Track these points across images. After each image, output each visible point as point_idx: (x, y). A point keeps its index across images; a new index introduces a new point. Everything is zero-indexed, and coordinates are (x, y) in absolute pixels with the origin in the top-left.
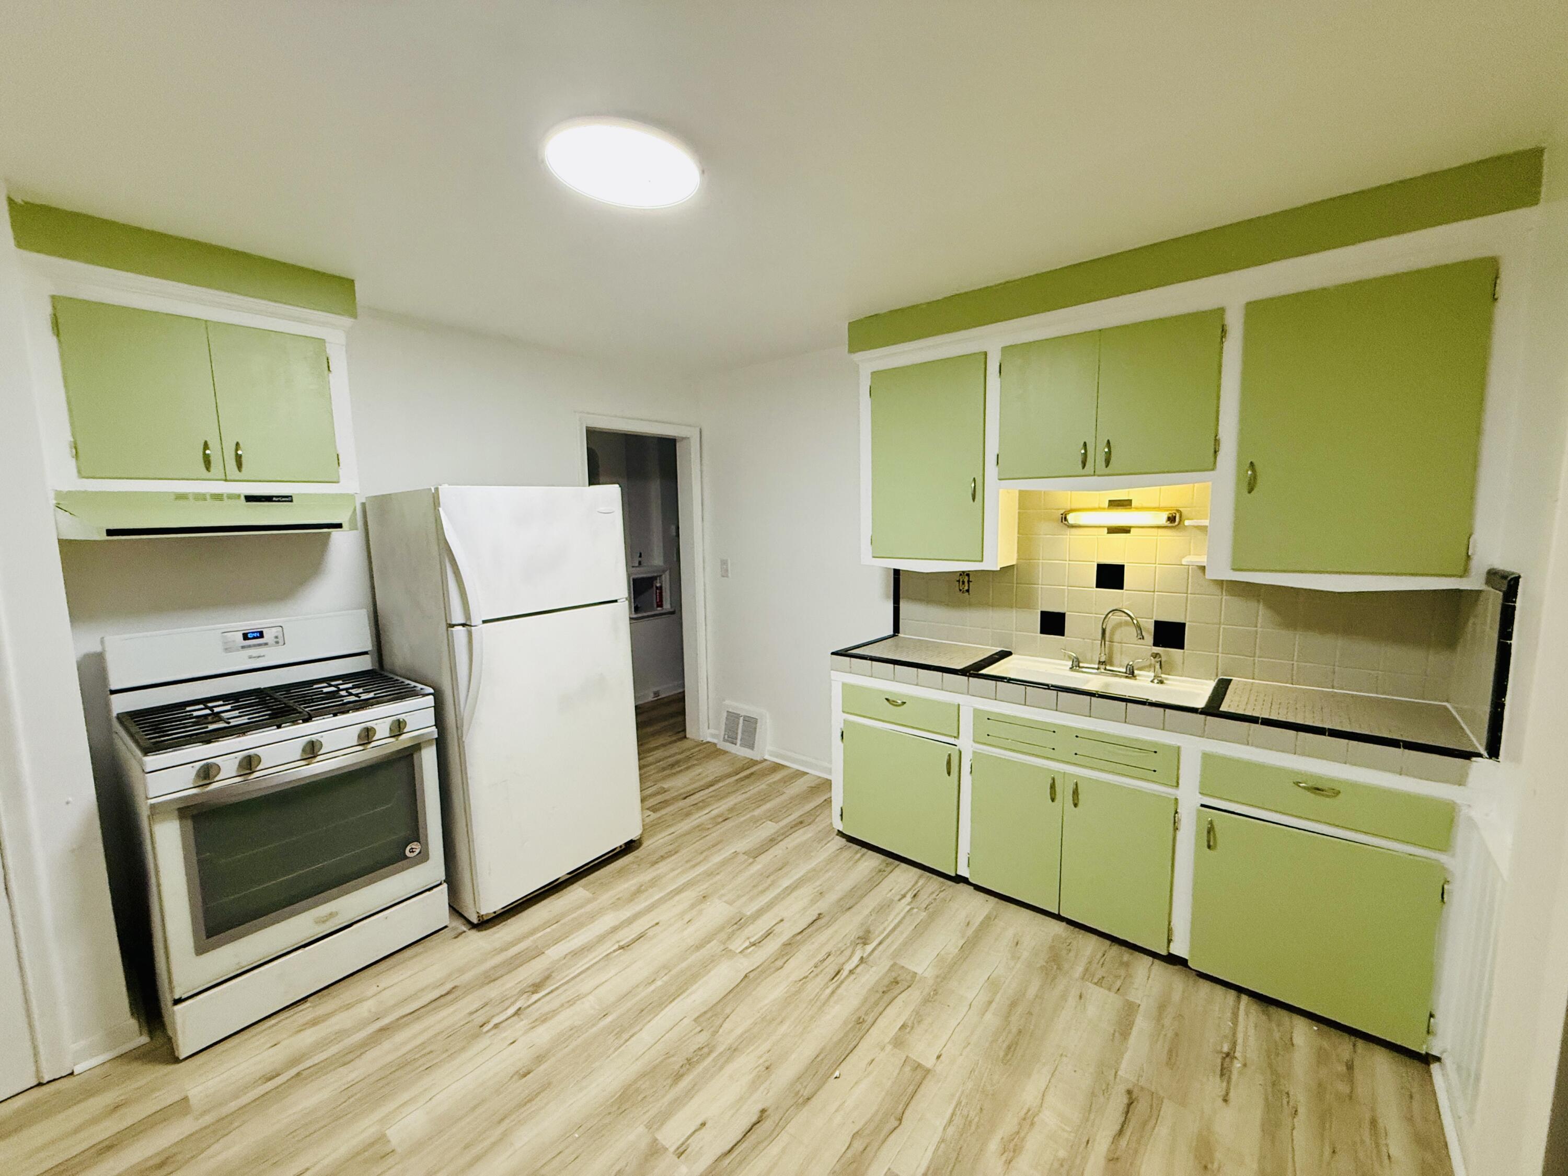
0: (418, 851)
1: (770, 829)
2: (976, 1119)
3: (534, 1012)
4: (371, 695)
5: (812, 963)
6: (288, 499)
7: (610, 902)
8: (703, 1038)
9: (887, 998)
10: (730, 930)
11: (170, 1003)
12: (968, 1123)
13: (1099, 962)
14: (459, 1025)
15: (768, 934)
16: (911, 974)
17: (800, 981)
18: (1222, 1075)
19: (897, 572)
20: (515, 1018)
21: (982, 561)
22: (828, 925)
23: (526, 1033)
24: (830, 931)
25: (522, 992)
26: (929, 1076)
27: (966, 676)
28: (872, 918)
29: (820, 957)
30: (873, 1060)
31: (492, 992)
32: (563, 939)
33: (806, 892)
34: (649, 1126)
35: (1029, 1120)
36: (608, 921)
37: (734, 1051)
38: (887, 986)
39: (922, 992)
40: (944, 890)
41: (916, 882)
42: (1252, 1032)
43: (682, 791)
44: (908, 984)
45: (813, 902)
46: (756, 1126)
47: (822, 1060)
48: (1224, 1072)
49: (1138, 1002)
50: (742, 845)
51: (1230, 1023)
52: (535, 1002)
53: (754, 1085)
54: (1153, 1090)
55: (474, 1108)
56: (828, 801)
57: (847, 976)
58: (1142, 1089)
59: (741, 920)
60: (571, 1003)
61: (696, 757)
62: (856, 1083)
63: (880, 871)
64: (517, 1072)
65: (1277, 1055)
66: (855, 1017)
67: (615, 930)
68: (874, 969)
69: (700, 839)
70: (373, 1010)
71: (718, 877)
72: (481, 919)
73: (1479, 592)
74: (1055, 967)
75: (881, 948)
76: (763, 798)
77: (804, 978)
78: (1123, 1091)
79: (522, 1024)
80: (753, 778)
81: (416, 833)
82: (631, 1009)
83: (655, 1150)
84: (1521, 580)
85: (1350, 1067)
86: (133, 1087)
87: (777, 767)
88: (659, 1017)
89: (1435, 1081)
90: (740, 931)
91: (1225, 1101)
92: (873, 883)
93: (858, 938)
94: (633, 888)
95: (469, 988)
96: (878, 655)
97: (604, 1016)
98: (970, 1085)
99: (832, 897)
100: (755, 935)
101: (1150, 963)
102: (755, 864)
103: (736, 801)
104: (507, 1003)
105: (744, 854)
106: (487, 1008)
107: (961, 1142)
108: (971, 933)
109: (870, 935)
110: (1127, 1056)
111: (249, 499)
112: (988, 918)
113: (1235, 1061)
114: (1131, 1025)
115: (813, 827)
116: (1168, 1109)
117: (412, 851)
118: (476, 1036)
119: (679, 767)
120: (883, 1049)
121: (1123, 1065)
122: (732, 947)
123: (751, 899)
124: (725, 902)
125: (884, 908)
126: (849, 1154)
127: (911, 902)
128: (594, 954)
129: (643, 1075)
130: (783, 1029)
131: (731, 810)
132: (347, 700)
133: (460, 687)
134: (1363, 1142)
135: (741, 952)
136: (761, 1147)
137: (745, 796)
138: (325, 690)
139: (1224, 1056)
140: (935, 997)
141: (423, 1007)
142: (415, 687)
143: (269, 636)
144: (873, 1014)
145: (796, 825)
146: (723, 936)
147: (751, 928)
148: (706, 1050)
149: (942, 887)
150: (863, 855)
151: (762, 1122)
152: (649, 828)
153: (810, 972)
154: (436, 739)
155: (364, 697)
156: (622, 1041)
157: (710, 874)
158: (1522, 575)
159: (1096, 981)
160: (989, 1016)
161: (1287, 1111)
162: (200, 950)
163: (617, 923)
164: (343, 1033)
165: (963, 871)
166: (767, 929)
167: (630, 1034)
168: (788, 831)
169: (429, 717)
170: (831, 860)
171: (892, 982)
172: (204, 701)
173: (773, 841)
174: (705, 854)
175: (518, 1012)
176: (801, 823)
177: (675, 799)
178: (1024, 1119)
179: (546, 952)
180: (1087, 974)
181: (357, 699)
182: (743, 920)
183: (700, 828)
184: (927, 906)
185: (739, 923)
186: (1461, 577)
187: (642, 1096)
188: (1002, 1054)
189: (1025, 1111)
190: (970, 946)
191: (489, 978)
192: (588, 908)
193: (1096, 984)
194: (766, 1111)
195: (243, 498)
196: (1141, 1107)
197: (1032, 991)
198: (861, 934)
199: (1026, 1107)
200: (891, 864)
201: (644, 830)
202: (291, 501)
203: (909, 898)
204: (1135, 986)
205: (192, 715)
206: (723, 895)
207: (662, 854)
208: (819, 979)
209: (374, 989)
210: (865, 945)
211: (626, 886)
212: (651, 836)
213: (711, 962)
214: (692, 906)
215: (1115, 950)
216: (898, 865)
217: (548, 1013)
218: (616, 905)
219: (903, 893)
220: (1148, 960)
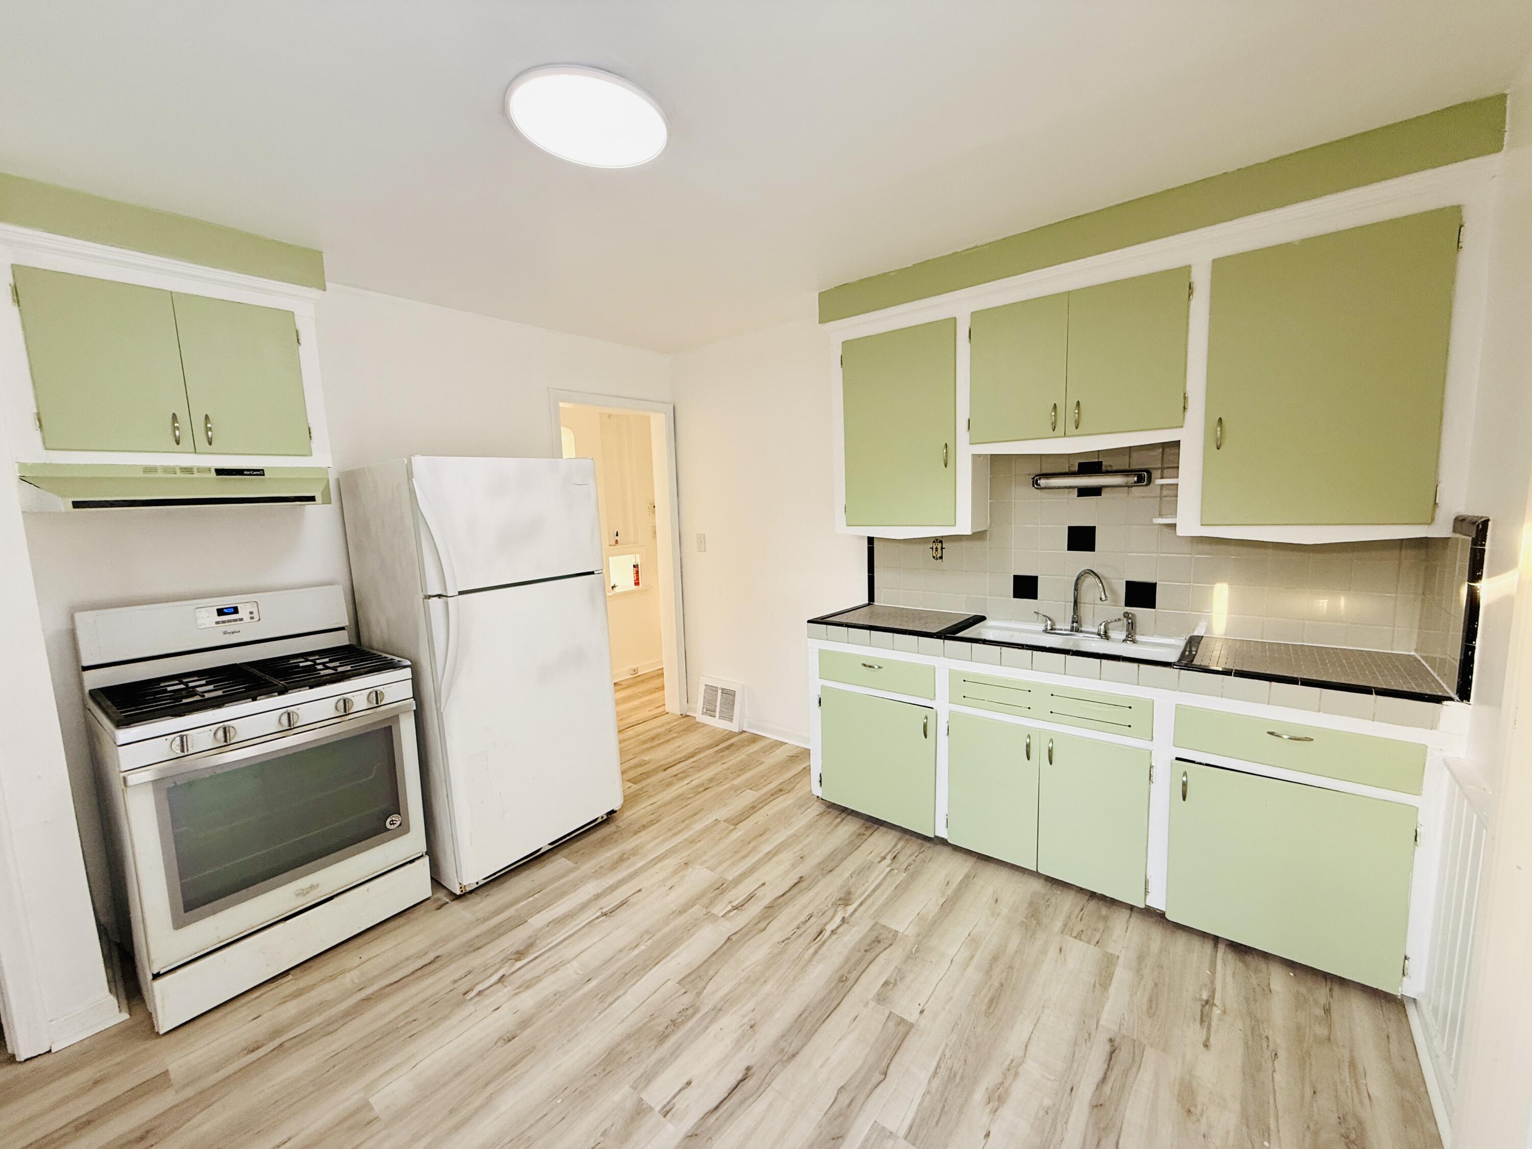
0: (398, 823)
1: (750, 796)
2: (961, 1071)
3: (517, 979)
4: (349, 668)
5: (795, 925)
6: (260, 472)
7: (593, 870)
8: (686, 1000)
9: (870, 956)
10: (712, 895)
11: (150, 977)
12: (952, 1077)
13: (1077, 917)
14: (444, 992)
15: (751, 897)
16: (892, 933)
17: (783, 942)
18: (1202, 1021)
19: (871, 540)
20: (499, 985)
21: (955, 525)
22: (808, 888)
23: (509, 1000)
24: (811, 894)
25: (507, 960)
26: (913, 1031)
27: (941, 639)
28: (854, 879)
29: (803, 918)
30: (857, 1017)
31: (475, 960)
32: (546, 908)
33: (787, 857)
34: (634, 1087)
35: (1013, 1070)
36: (591, 888)
37: (718, 1010)
38: (869, 945)
39: (904, 950)
40: (924, 851)
41: (895, 845)
42: (1229, 979)
43: (661, 763)
44: (890, 942)
45: (794, 866)
46: (742, 1083)
47: (806, 1017)
48: (1204, 1019)
49: (1117, 954)
50: (723, 813)
51: (1208, 972)
52: (520, 969)
53: (739, 1044)
54: (1135, 1038)
55: (459, 1074)
56: (807, 770)
57: (830, 936)
58: (1124, 1036)
59: (723, 885)
60: (555, 969)
61: (675, 730)
62: (840, 1040)
63: (859, 835)
64: (502, 1037)
65: (1255, 1001)
66: (838, 975)
67: (598, 897)
68: (856, 928)
69: (682, 808)
70: (356, 981)
71: (699, 845)
72: (464, 890)
73: (1446, 540)
74: (1034, 922)
75: (862, 908)
76: (742, 768)
77: (787, 939)
78: (1105, 1040)
79: (505, 991)
80: (733, 748)
81: (395, 805)
82: (614, 974)
83: (640, 1111)
84: (1490, 523)
85: (1327, 1010)
86: (112, 1063)
87: (755, 738)
88: (642, 980)
89: (1411, 1024)
90: (722, 896)
91: (1206, 1046)
92: (853, 845)
93: (840, 899)
94: (616, 857)
95: (452, 957)
96: (854, 622)
97: (589, 980)
98: (954, 1037)
99: (813, 861)
100: (737, 899)
101: (1128, 916)
102: (736, 831)
103: (716, 771)
104: (490, 971)
105: (725, 821)
106: (469, 977)
107: (946, 1094)
108: (950, 892)
109: (851, 896)
110: (1108, 1007)
111: (220, 472)
112: (967, 876)
113: (1214, 1008)
114: (1110, 976)
115: (792, 794)
116: (1150, 1055)
117: (392, 823)
118: (460, 1003)
119: (659, 739)
120: (866, 1005)
121: (1105, 1016)
122: (714, 911)
123: (734, 864)
124: (707, 868)
125: (864, 870)
126: (836, 1108)
127: (892, 863)
128: (575, 923)
129: (628, 1036)
130: (767, 988)
131: (711, 780)
132: (323, 673)
133: (437, 660)
134: (1343, 1082)
135: (722, 916)
136: (747, 1104)
137: (725, 766)
138: (301, 665)
139: (1204, 1003)
140: (917, 955)
141: (406, 977)
142: (392, 659)
143: (243, 613)
144: (855, 972)
145: (776, 793)
146: (705, 900)
147: (734, 892)
148: (690, 1012)
149: (921, 849)
150: (843, 820)
151: (747, 1080)
152: (630, 800)
153: (792, 933)
154: (414, 711)
155: (340, 669)
156: (606, 1005)
157: (692, 841)
158: (1491, 518)
159: (1075, 935)
160: (970, 970)
161: (1267, 1054)
162: (178, 925)
163: (599, 891)
164: (324, 1005)
165: (942, 833)
166: (749, 893)
167: (615, 997)
168: (769, 798)
169: (406, 690)
170: (810, 826)
171: (873, 941)
172: (179, 677)
173: (753, 808)
174: (686, 822)
175: (502, 979)
176: (781, 790)
177: (655, 771)
178: (1008, 1070)
179: (529, 921)
180: (1065, 928)
181: (334, 672)
182: (725, 885)
183: (680, 797)
184: (907, 867)
185: (721, 888)
186: (1429, 524)
187: (628, 1056)
188: (984, 1007)
189: (1008, 1062)
190: (949, 905)
191: (473, 947)
192: (572, 876)
193: (1075, 937)
194: (752, 1068)
195: (213, 471)
196: (1123, 1055)
197: (1013, 946)
198: (842, 895)
199: (1011, 1057)
200: (870, 828)
201: (625, 801)
202: (263, 475)
203: (888, 861)
204: (1114, 938)
205: (166, 689)
206: (705, 862)
207: (644, 823)
208: (801, 939)
209: (357, 961)
210: (846, 906)
211: (608, 854)
212: (631, 807)
213: (695, 925)
214: (675, 872)
215: (1092, 905)
216: (878, 828)
217: (531, 980)
218: (597, 874)
219: (883, 855)
220: (1125, 913)
